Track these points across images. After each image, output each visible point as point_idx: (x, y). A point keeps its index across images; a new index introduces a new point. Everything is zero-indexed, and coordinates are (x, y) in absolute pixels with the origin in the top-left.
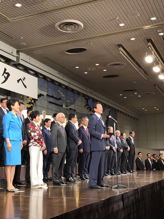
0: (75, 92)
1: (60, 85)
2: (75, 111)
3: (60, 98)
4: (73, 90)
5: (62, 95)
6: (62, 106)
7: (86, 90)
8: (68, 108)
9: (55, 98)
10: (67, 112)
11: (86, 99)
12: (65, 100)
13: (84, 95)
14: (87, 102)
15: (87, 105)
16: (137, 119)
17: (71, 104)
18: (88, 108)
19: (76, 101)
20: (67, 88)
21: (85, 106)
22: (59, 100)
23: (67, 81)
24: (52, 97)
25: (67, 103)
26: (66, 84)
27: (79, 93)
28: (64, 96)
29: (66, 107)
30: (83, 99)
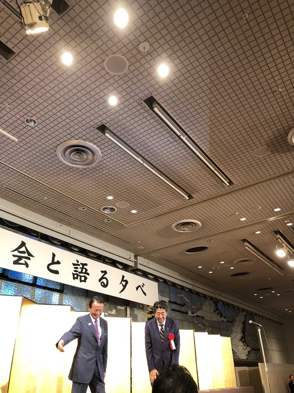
0: (201, 295)
1: (183, 288)
2: (203, 318)
3: (185, 304)
4: (198, 293)
5: (187, 300)
6: (187, 313)
7: (213, 292)
8: (195, 315)
9: (179, 304)
10: (194, 320)
11: (215, 302)
12: (190, 305)
13: (212, 298)
14: (216, 305)
15: (217, 309)
16: (281, 324)
17: (198, 309)
18: (218, 314)
19: (204, 306)
20: (191, 291)
21: (214, 312)
22: (183, 306)
23: (190, 282)
24: (175, 303)
25: (192, 309)
26: (190, 287)
27: (205, 296)
28: (189, 301)
29: (192, 315)
30: (212, 302)
